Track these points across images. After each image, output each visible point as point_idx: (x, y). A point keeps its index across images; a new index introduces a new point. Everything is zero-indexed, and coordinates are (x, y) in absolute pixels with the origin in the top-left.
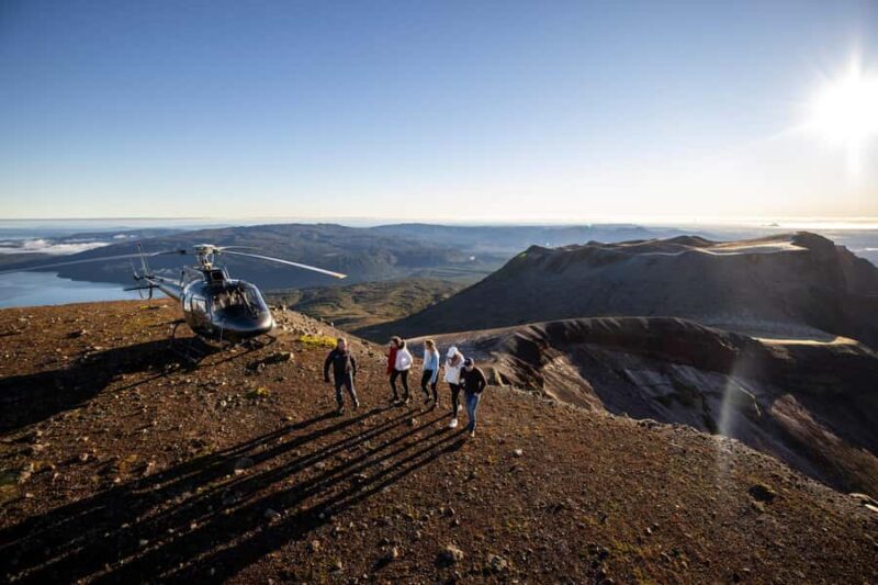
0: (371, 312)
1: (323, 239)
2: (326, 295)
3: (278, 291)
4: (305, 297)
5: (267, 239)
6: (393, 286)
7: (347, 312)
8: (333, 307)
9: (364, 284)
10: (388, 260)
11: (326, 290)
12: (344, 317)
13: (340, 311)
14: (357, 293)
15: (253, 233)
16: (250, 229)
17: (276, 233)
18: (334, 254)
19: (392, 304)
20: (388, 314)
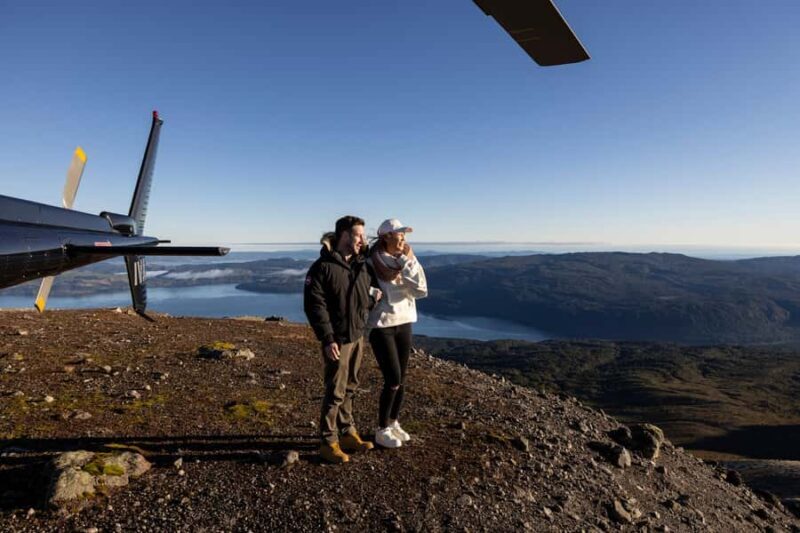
0: (732, 396)
1: (657, 274)
2: (656, 355)
3: (586, 341)
4: (623, 353)
5: (579, 271)
6: (779, 358)
7: (687, 386)
8: (664, 376)
9: (722, 348)
10: (769, 313)
11: (657, 348)
12: (684, 394)
13: (676, 384)
14: (708, 360)
15: (564, 263)
16: (560, 256)
17: (592, 264)
18: (672, 298)
19: (773, 388)
20: (764, 405)
